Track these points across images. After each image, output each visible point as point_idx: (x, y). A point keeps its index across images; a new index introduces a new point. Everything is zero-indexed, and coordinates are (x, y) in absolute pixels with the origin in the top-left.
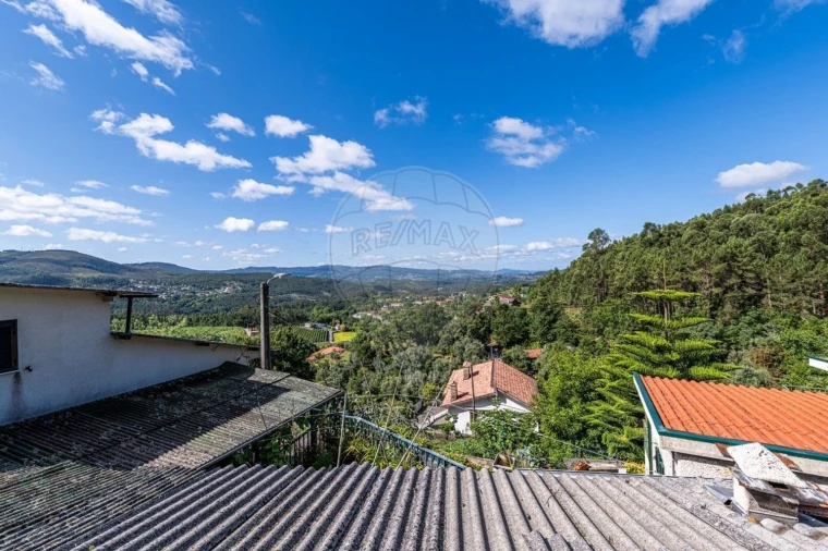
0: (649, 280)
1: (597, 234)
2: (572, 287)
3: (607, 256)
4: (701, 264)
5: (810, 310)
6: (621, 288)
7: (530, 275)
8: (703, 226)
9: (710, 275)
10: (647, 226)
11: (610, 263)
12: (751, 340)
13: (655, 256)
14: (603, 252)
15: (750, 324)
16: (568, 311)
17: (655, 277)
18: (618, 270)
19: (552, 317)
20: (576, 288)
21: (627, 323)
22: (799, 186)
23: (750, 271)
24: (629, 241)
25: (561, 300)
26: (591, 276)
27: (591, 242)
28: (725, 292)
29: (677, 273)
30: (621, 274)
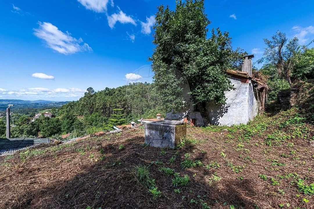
0: (107, 106)
1: (90, 89)
2: (81, 108)
3: (93, 97)
4: (119, 101)
5: (139, 113)
6: (98, 109)
7: (56, 103)
8: (120, 91)
9: (121, 105)
10: (107, 88)
11: (95, 100)
12: (129, 122)
13: (108, 98)
14: (92, 96)
15: (129, 118)
16: (78, 117)
17: (108, 105)
18: (97, 103)
19: (72, 121)
20: (82, 109)
21: (100, 120)
22: (139, 82)
23: (129, 104)
24: (100, 93)
25: (75, 114)
26: (88, 104)
27: (88, 92)
28: (124, 109)
29: (114, 104)
30: (98, 104)
